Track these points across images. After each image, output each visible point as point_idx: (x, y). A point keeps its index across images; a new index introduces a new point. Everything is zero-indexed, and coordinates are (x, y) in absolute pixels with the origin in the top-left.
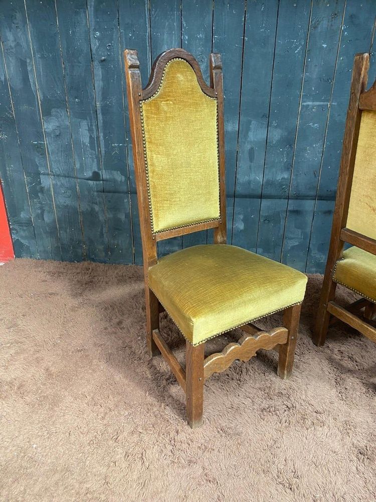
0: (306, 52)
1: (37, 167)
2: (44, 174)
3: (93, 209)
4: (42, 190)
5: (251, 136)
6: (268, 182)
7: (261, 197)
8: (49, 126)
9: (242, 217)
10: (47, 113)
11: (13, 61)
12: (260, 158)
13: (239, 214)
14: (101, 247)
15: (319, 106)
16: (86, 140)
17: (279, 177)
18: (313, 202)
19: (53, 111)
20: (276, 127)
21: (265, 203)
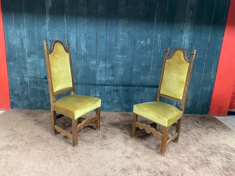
0: (116, 41)
1: (24, 74)
2: (26, 77)
3: (44, 90)
4: (24, 83)
5: (100, 66)
6: (107, 80)
7: (105, 85)
8: (29, 60)
9: (98, 92)
10: (29, 56)
11: (18, 39)
12: (103, 72)
13: (98, 91)
14: (46, 104)
15: (121, 57)
16: (43, 65)
17: (110, 79)
18: (122, 87)
19: (32, 55)
20: (109, 63)
21: (106, 87)
